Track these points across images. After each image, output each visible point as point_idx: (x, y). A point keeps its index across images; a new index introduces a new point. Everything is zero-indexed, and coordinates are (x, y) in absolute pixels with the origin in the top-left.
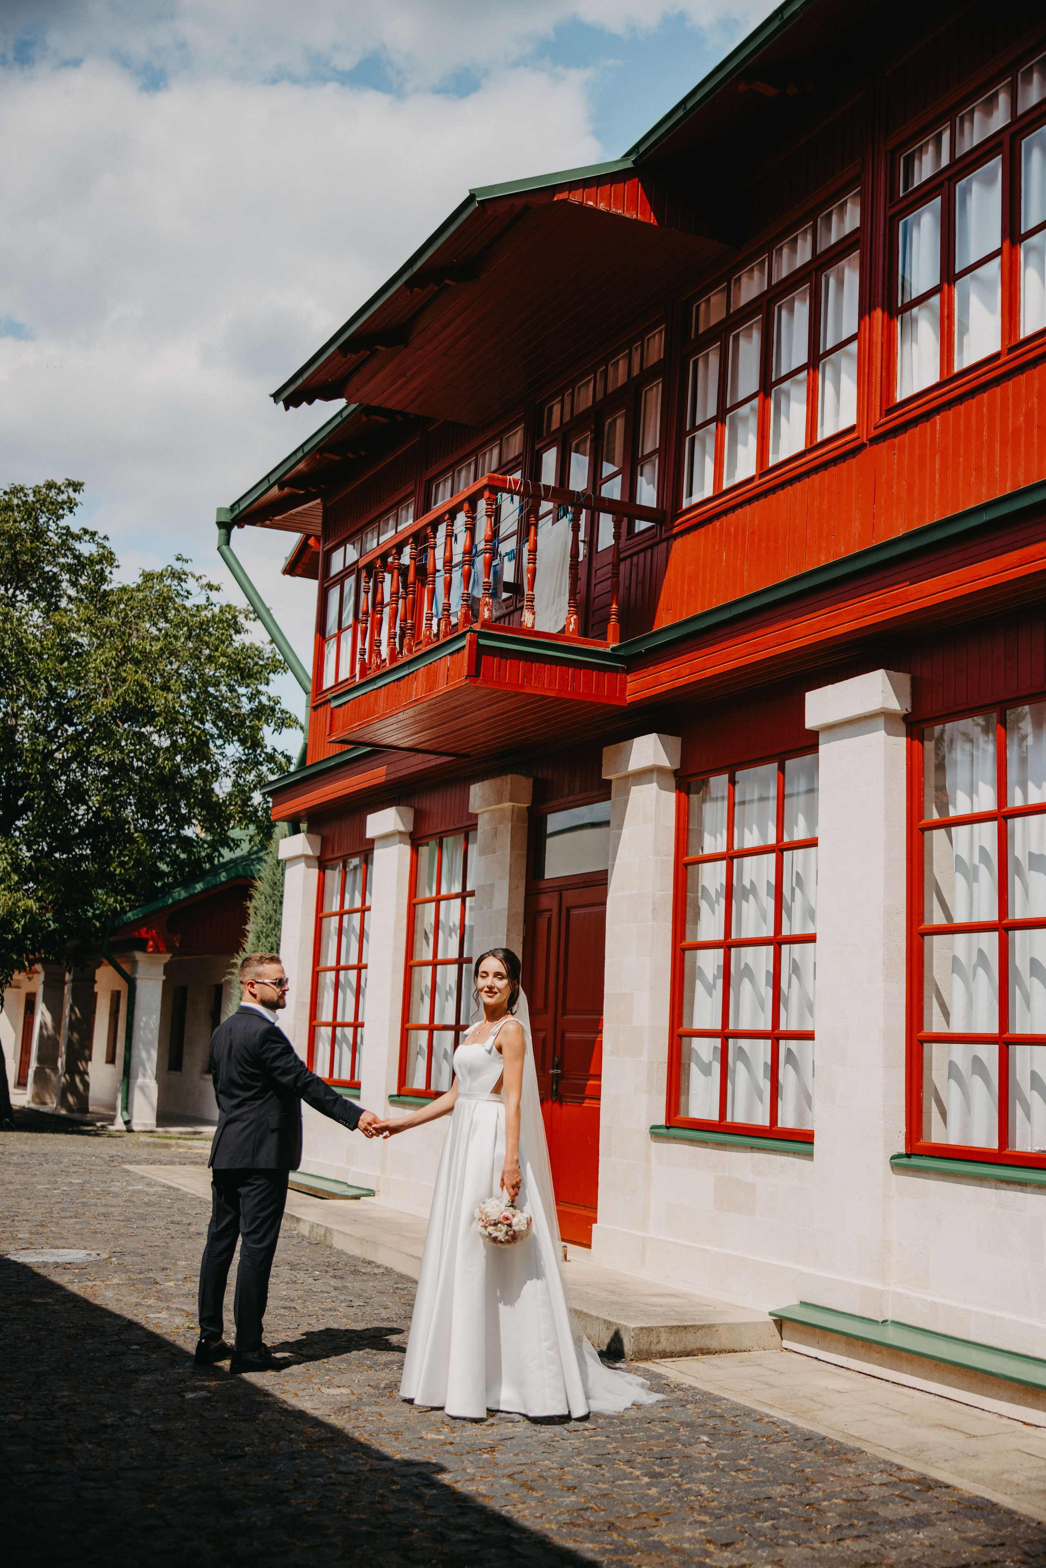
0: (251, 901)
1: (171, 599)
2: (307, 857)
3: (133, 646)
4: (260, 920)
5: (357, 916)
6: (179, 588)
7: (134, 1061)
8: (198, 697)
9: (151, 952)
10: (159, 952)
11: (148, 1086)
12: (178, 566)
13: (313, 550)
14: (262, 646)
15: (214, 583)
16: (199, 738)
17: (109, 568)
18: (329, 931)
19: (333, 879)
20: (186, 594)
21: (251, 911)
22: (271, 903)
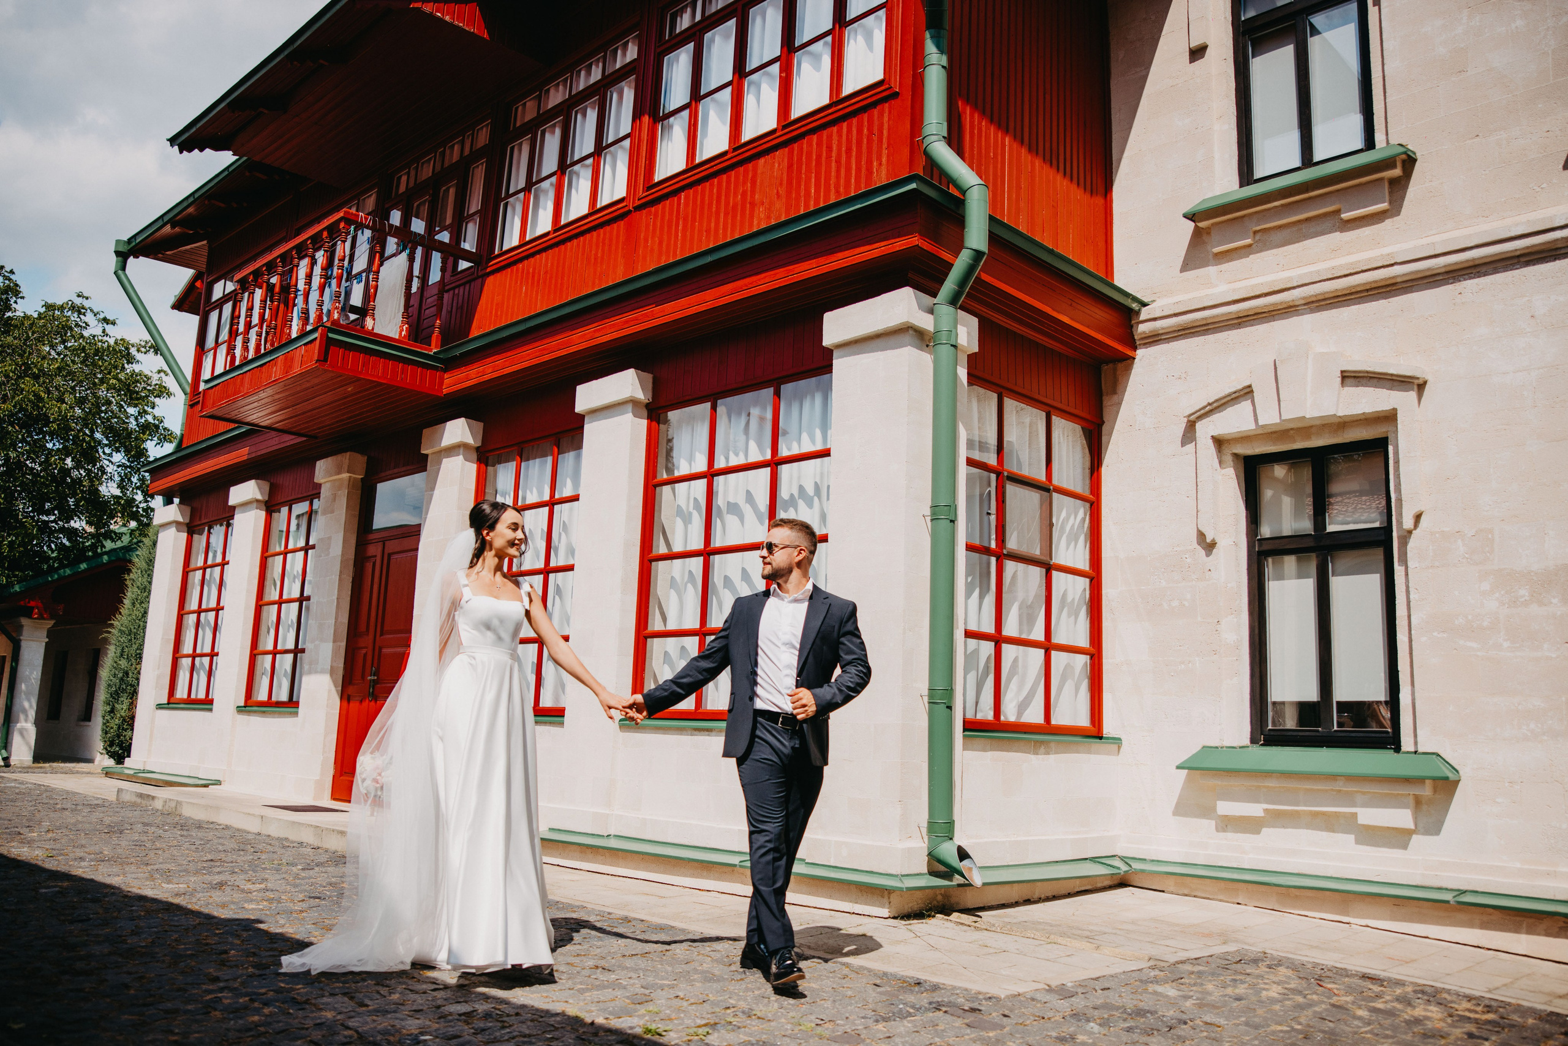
0: (129, 575)
1: (71, 329)
2: (177, 523)
3: (33, 363)
4: (136, 590)
5: (218, 569)
6: (78, 320)
7: (16, 708)
8: (90, 411)
9: (36, 619)
10: (44, 619)
11: (26, 730)
12: (78, 301)
13: (199, 291)
14: (150, 374)
15: (110, 317)
16: (89, 443)
17: (14, 298)
18: (194, 583)
19: (200, 541)
20: (84, 325)
21: (128, 583)
22: (146, 576)
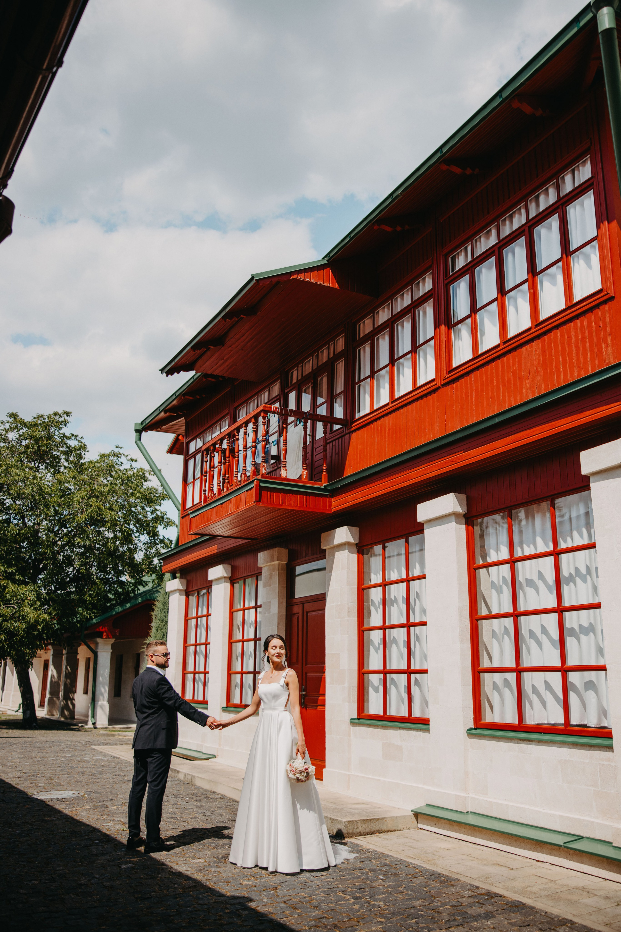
0: (153, 612)
1: (113, 466)
2: (180, 590)
3: (95, 489)
4: (158, 621)
5: (205, 618)
6: (117, 461)
7: (97, 693)
8: (126, 513)
9: (105, 638)
10: (109, 638)
11: (104, 705)
12: (117, 450)
13: (181, 441)
14: (157, 487)
15: (134, 458)
16: (127, 532)
17: (84, 452)
18: (191, 626)
19: (193, 600)
20: (121, 464)
21: (153, 617)
22: (163, 612)
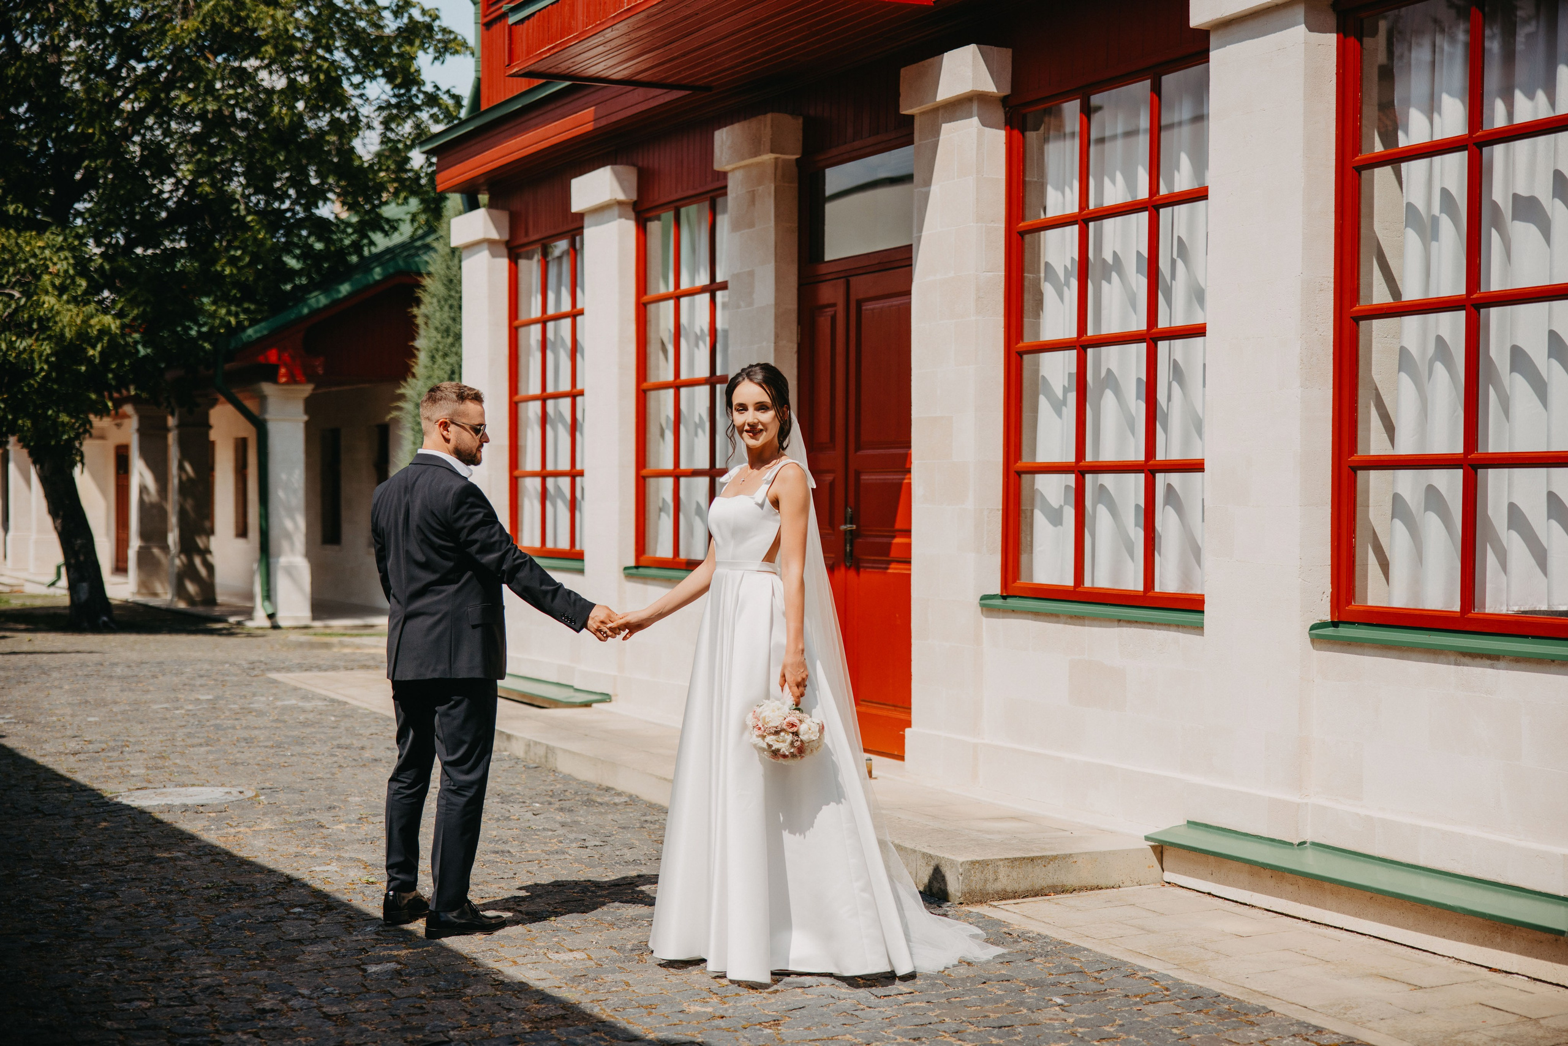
0: (418, 306)
2: (491, 243)
4: (433, 333)
5: (566, 323)
7: (274, 533)
8: (320, 14)
9: (284, 383)
10: (296, 382)
11: (296, 567)
16: (327, 73)
18: (529, 345)
19: (530, 272)
21: (420, 321)
22: (446, 308)
